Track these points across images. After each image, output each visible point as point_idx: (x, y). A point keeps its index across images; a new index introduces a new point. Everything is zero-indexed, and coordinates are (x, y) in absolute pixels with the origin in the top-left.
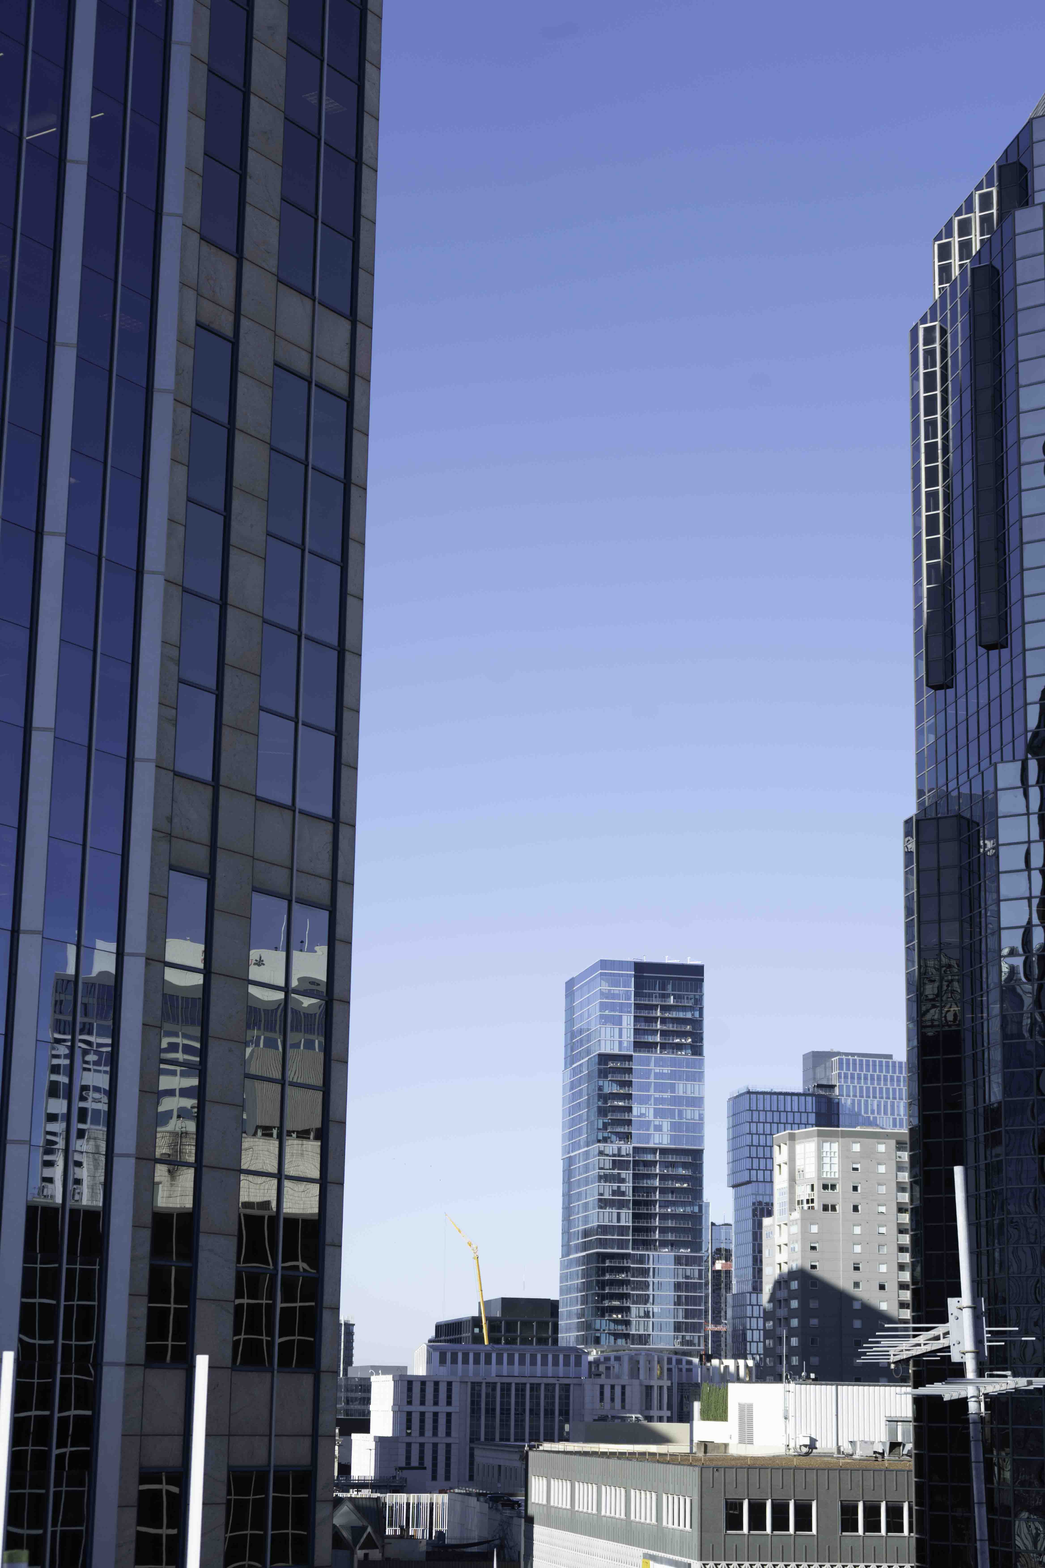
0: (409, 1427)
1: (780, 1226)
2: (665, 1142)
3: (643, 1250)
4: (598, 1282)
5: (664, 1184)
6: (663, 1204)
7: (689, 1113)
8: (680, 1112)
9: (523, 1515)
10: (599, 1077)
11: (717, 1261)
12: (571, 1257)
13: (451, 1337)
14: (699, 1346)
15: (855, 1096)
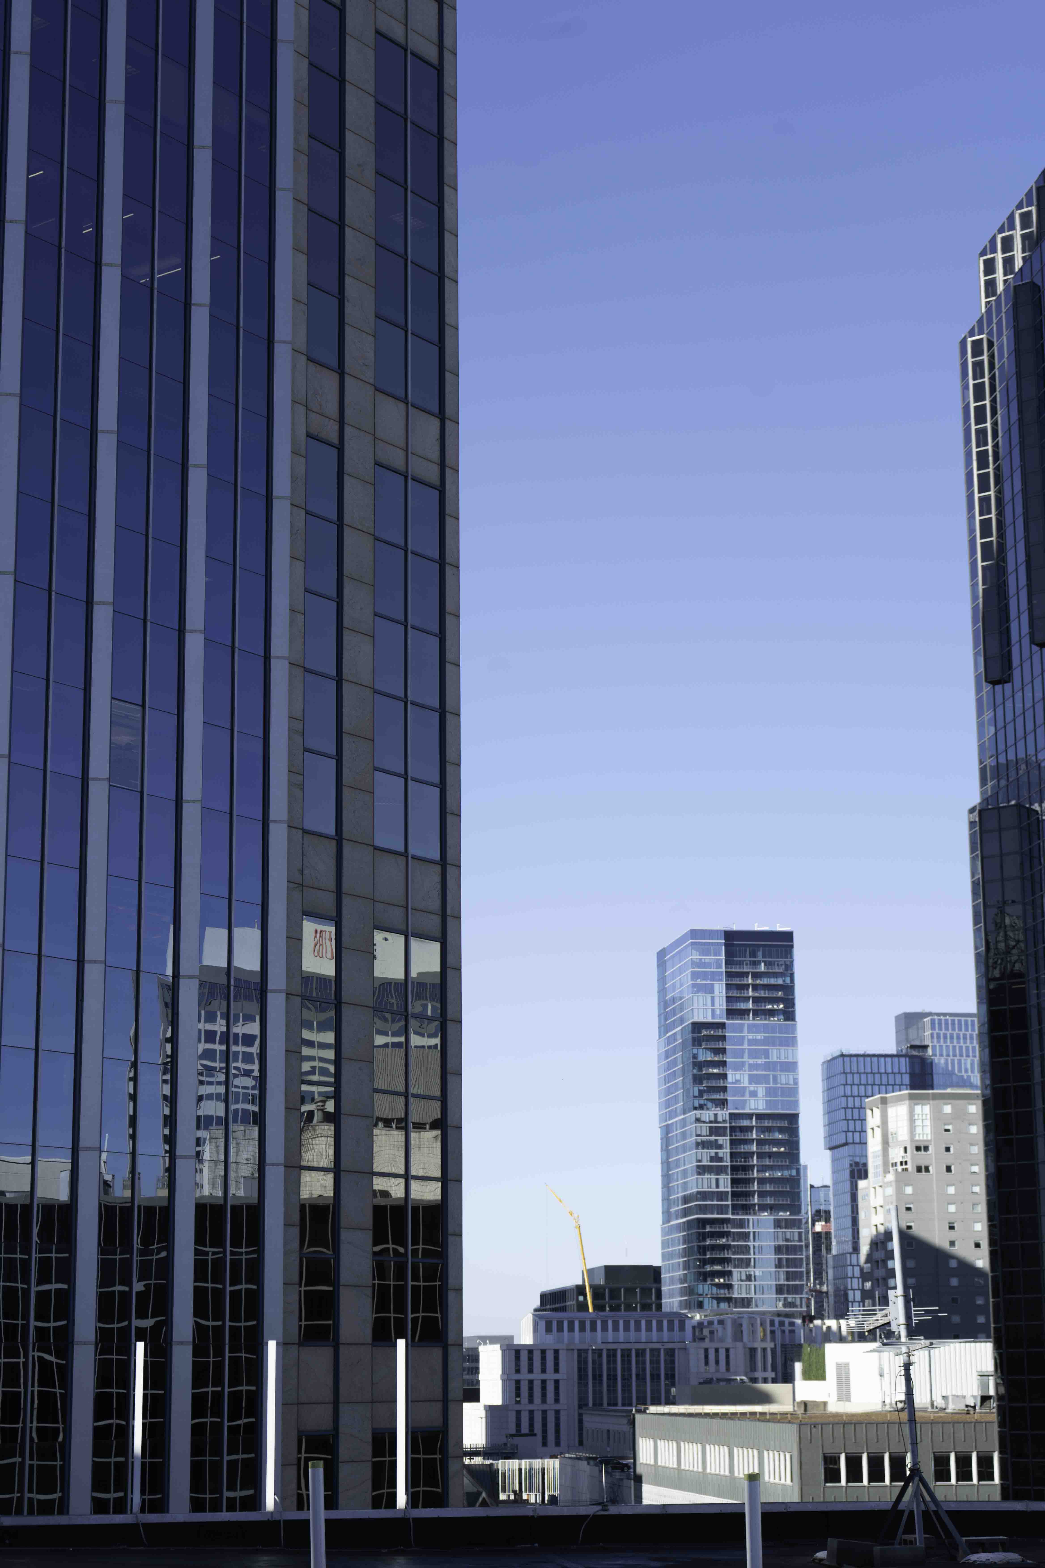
0: (518, 1395)
1: (875, 1188)
2: (761, 1107)
3: (742, 1214)
4: (699, 1247)
5: (762, 1149)
6: (760, 1168)
7: (784, 1078)
8: (775, 1077)
9: (632, 1477)
10: (694, 1045)
11: (817, 1223)
12: (672, 1223)
13: (557, 1306)
14: (801, 1307)
15: (948, 1055)
